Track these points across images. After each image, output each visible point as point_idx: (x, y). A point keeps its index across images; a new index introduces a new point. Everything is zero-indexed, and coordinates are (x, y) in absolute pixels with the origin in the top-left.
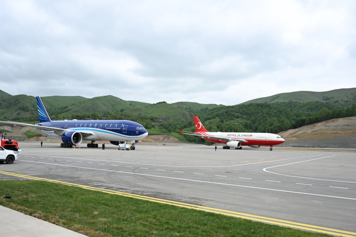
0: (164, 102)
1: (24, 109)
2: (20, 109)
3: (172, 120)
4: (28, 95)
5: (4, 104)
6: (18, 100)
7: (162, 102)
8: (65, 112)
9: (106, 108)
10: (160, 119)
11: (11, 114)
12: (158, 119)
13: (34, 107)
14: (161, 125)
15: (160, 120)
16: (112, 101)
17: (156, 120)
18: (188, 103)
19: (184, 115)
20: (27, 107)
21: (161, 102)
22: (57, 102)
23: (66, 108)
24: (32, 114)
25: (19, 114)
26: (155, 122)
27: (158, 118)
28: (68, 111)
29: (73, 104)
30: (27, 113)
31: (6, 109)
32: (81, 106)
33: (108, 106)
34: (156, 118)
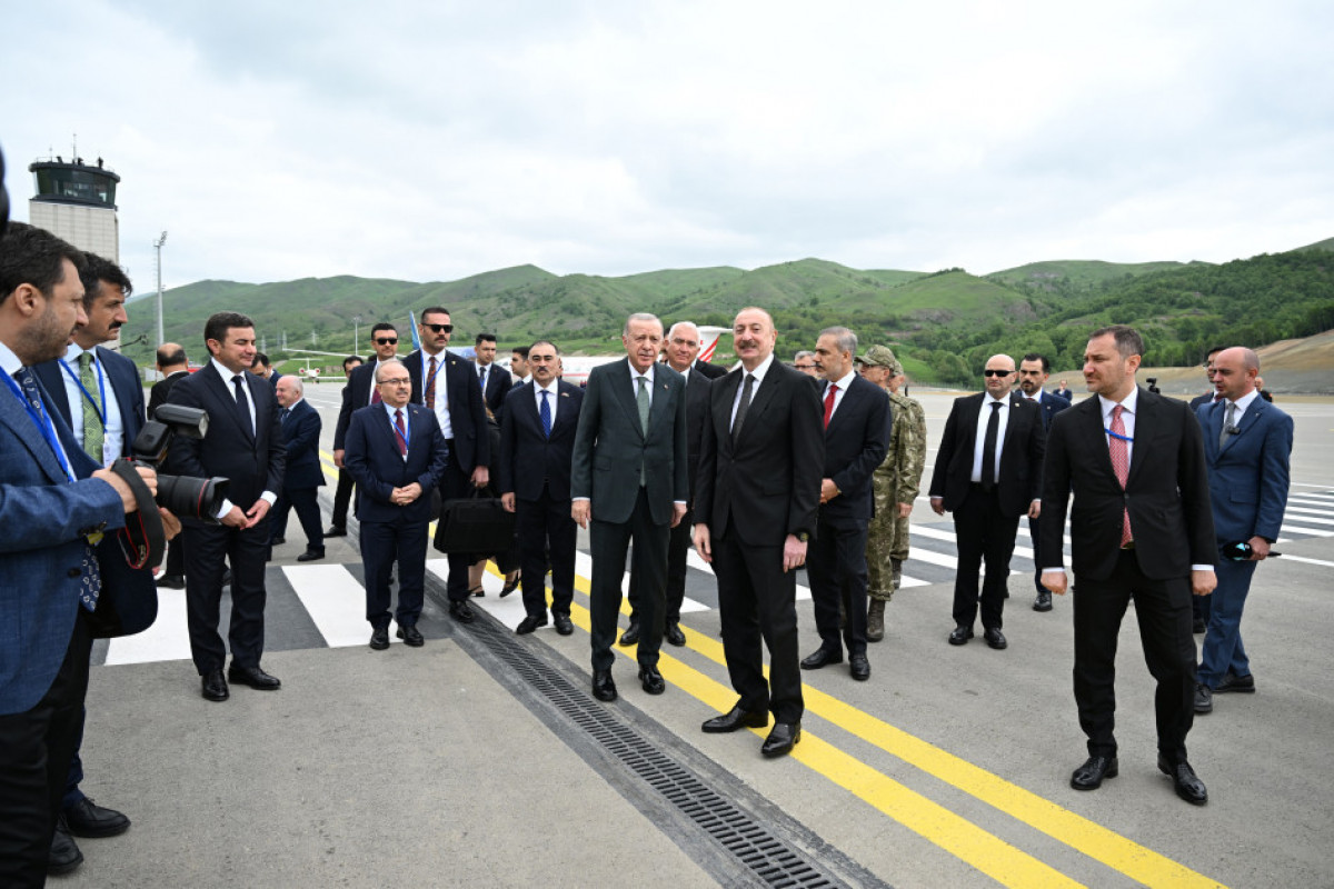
0: (955, 270)
1: (573, 310)
2: (565, 309)
3: (962, 323)
4: (590, 273)
5: (533, 299)
6: (564, 289)
7: (950, 268)
8: (671, 312)
9: (784, 296)
10: (918, 321)
11: (544, 324)
12: (912, 320)
13: (597, 305)
14: (916, 340)
15: (917, 325)
16: (808, 276)
17: (903, 325)
18: (1063, 266)
19: (1006, 306)
20: (580, 305)
21: (947, 271)
22: (664, 287)
23: (677, 301)
24: (591, 320)
25: (561, 323)
26: (901, 330)
27: (912, 317)
28: (678, 309)
29: (700, 291)
30: (581, 319)
31: (534, 312)
32: (716, 295)
33: (791, 291)
34: (907, 320)
